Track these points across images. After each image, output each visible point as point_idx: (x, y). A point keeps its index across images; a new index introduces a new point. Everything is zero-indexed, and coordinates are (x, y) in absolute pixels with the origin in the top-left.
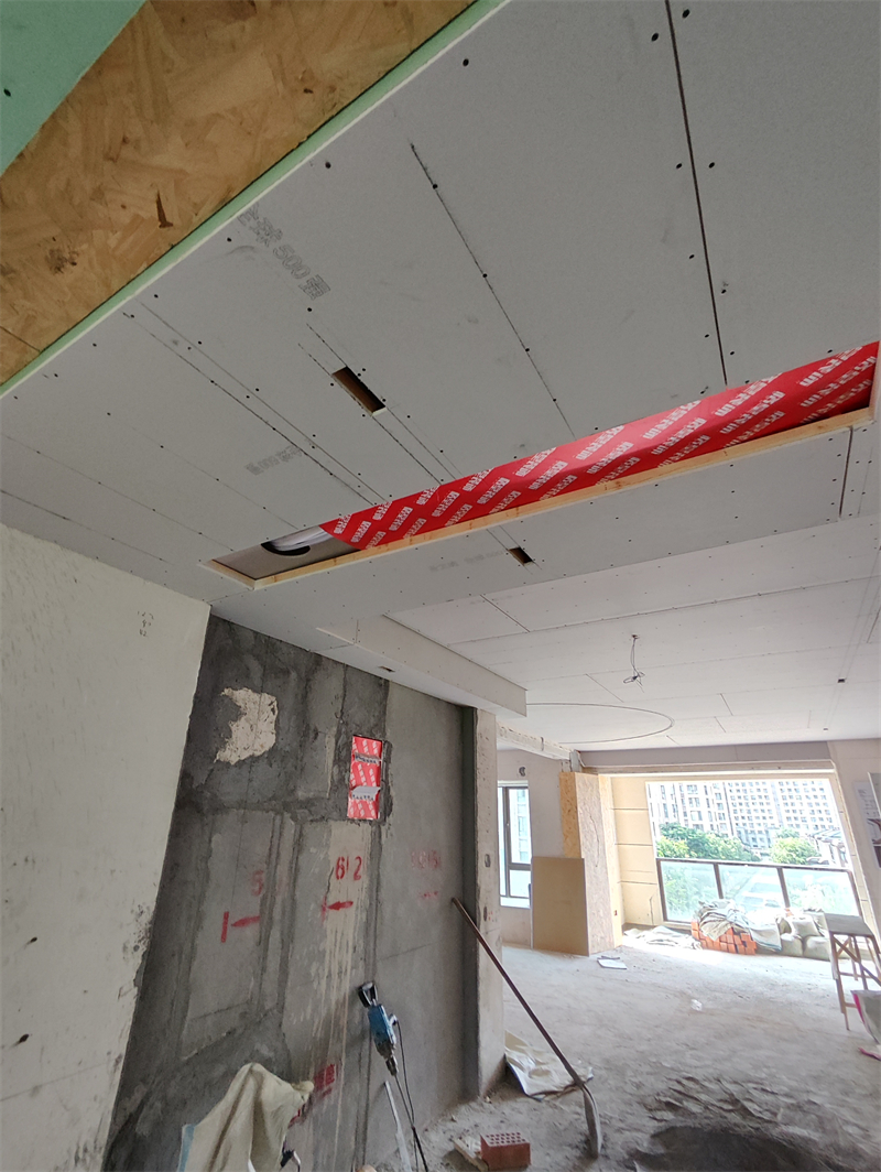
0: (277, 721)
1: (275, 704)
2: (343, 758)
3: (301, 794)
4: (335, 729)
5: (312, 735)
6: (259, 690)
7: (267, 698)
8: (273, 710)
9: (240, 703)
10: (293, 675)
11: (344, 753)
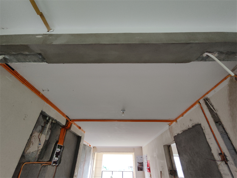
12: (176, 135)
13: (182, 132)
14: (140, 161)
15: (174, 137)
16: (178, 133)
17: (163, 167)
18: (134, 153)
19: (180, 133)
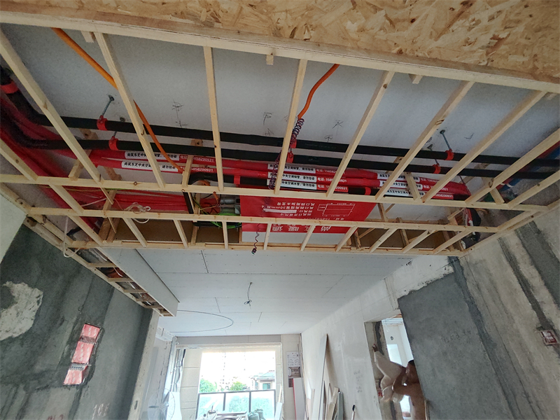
0: (39, 310)
1: (42, 297)
2: (75, 339)
3: (38, 368)
4: (75, 319)
5: (59, 322)
6: (32, 286)
7: (37, 292)
8: (38, 302)
9: (15, 294)
10: (61, 277)
11: (76, 336)
12: (407, 293)
13: (425, 285)
14: (296, 365)
15: (399, 300)
16: (412, 289)
17: (359, 372)
18: (280, 347)
19: (418, 288)
